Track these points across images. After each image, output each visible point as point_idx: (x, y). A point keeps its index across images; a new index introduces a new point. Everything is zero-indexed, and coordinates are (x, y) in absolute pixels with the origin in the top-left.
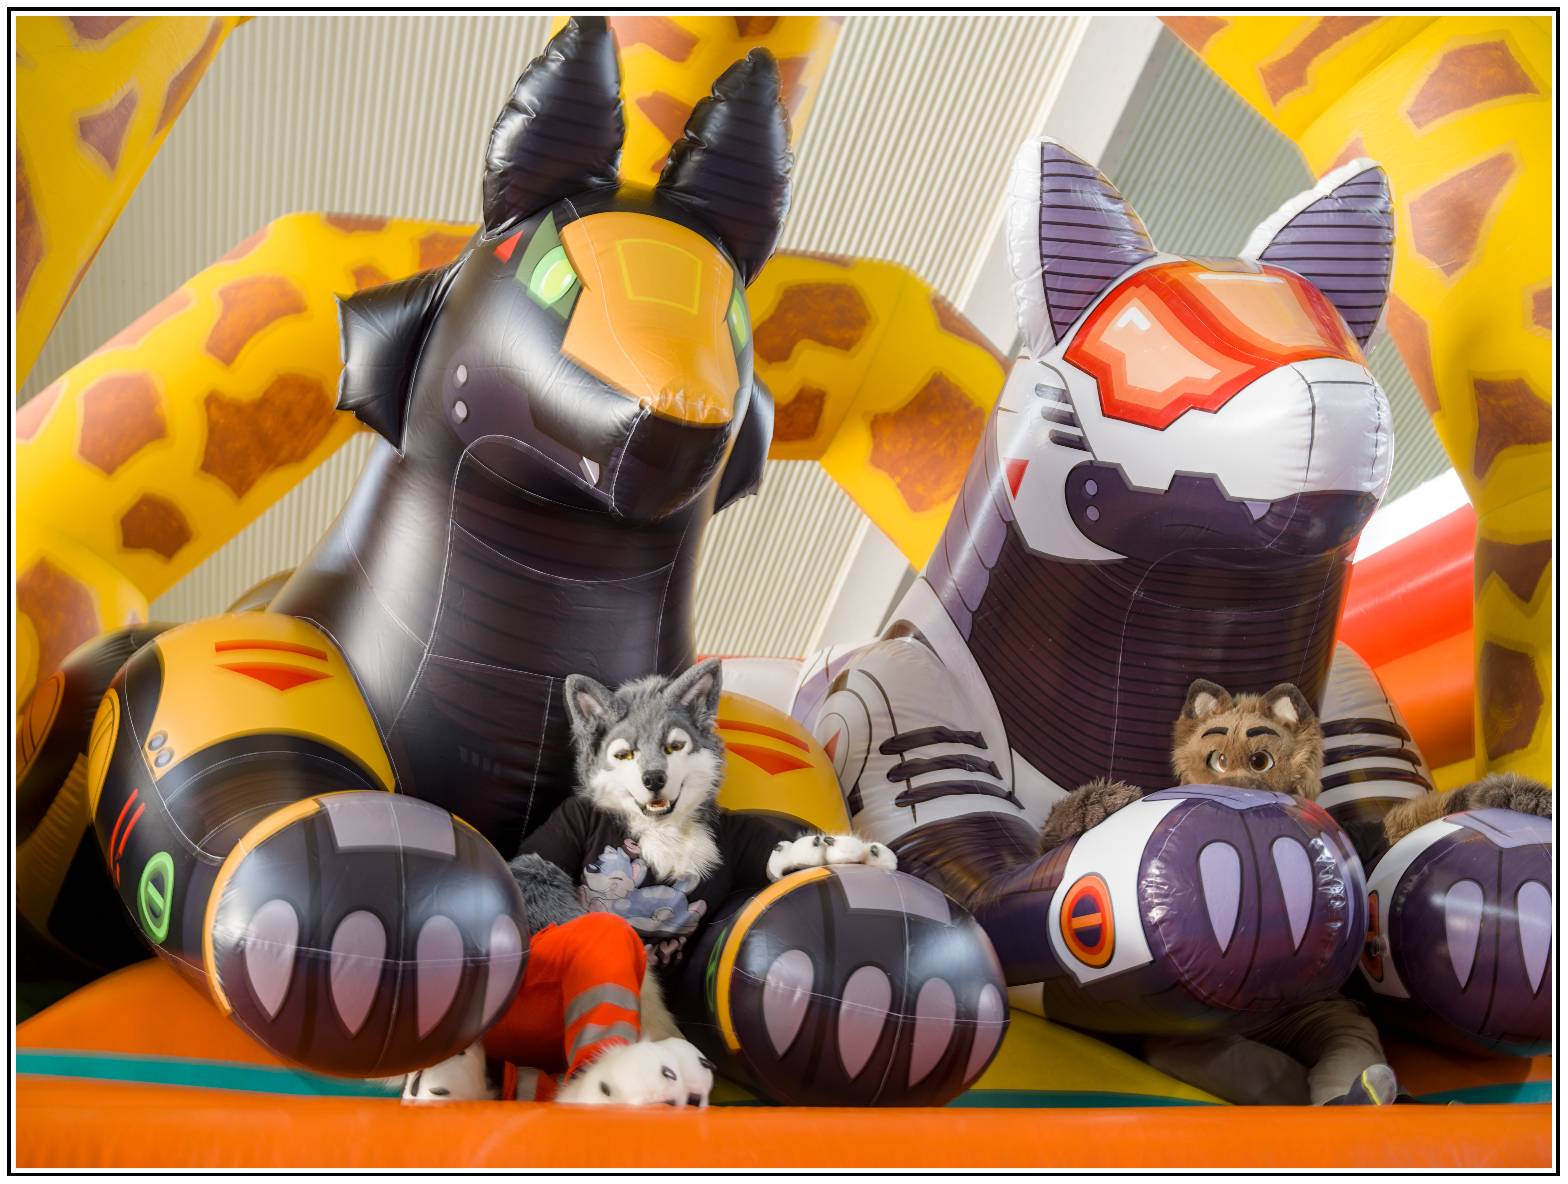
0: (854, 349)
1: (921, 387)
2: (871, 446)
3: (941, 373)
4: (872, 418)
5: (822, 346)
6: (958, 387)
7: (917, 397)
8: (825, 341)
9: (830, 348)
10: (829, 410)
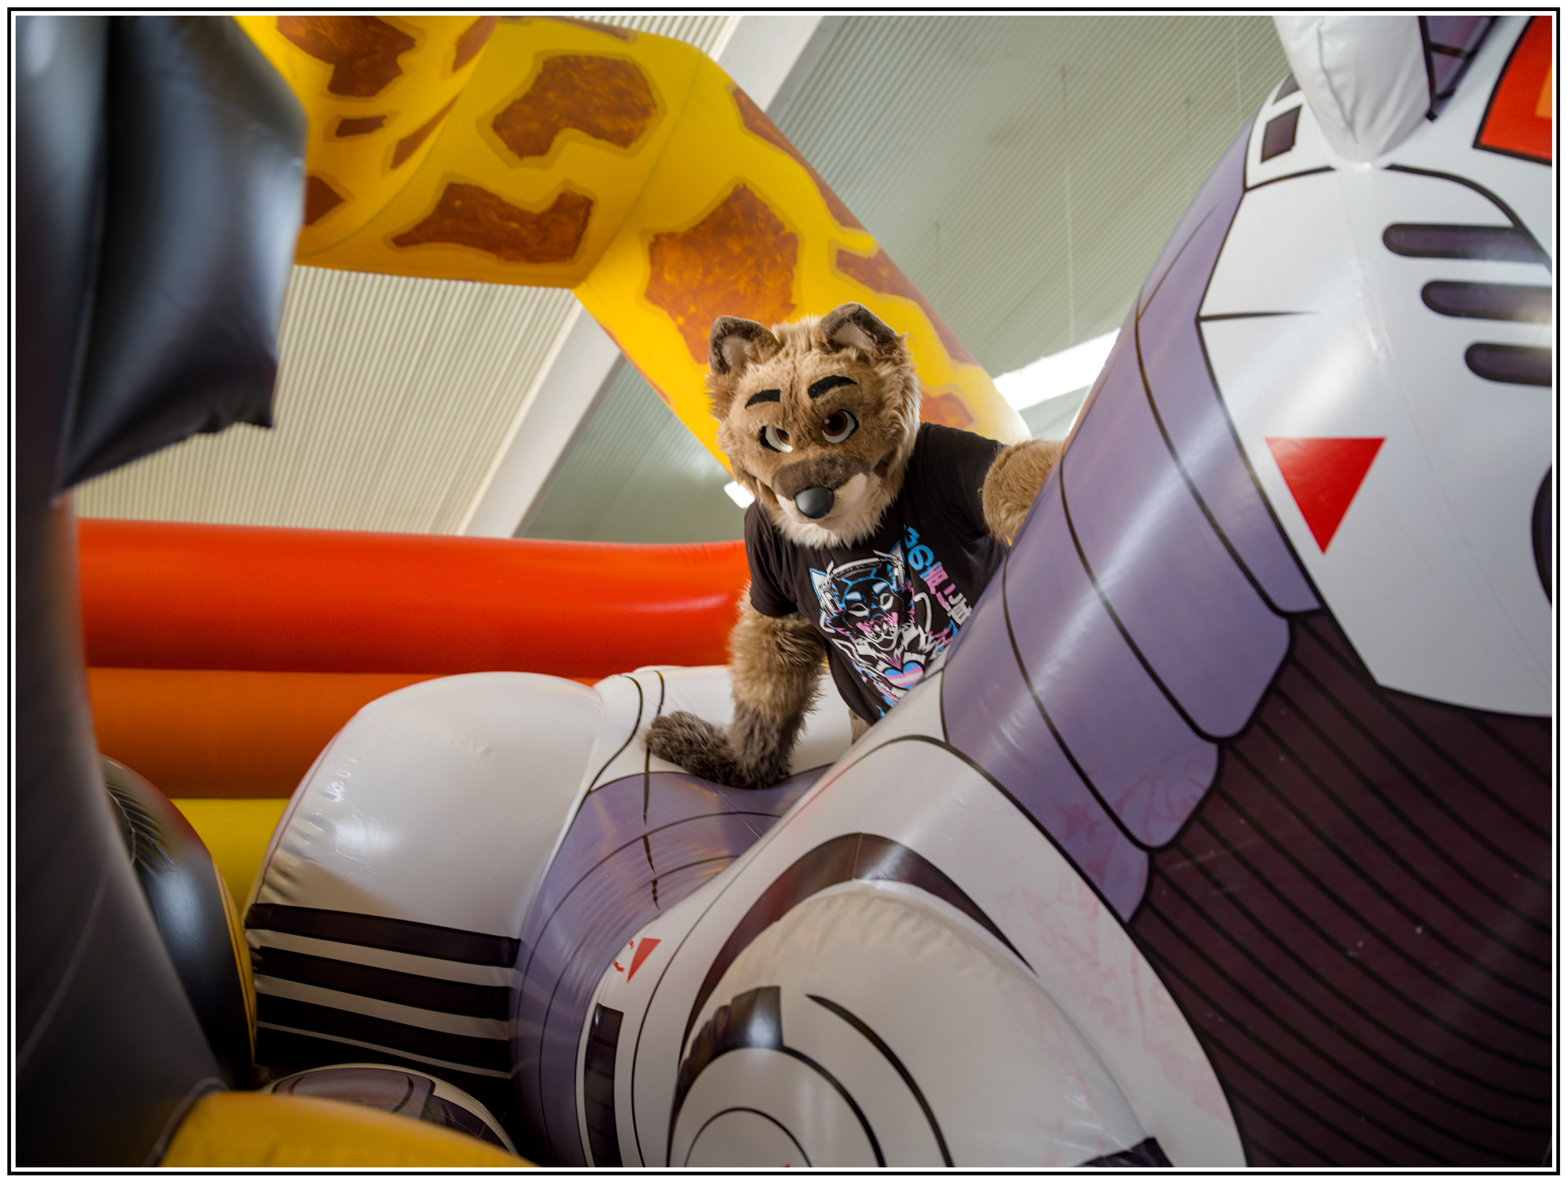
0: (633, 146)
1: (719, 202)
2: (648, 275)
3: (745, 186)
4: (652, 239)
5: (591, 139)
6: (765, 206)
7: (713, 215)
8: (597, 133)
9: (603, 142)
10: (597, 223)
